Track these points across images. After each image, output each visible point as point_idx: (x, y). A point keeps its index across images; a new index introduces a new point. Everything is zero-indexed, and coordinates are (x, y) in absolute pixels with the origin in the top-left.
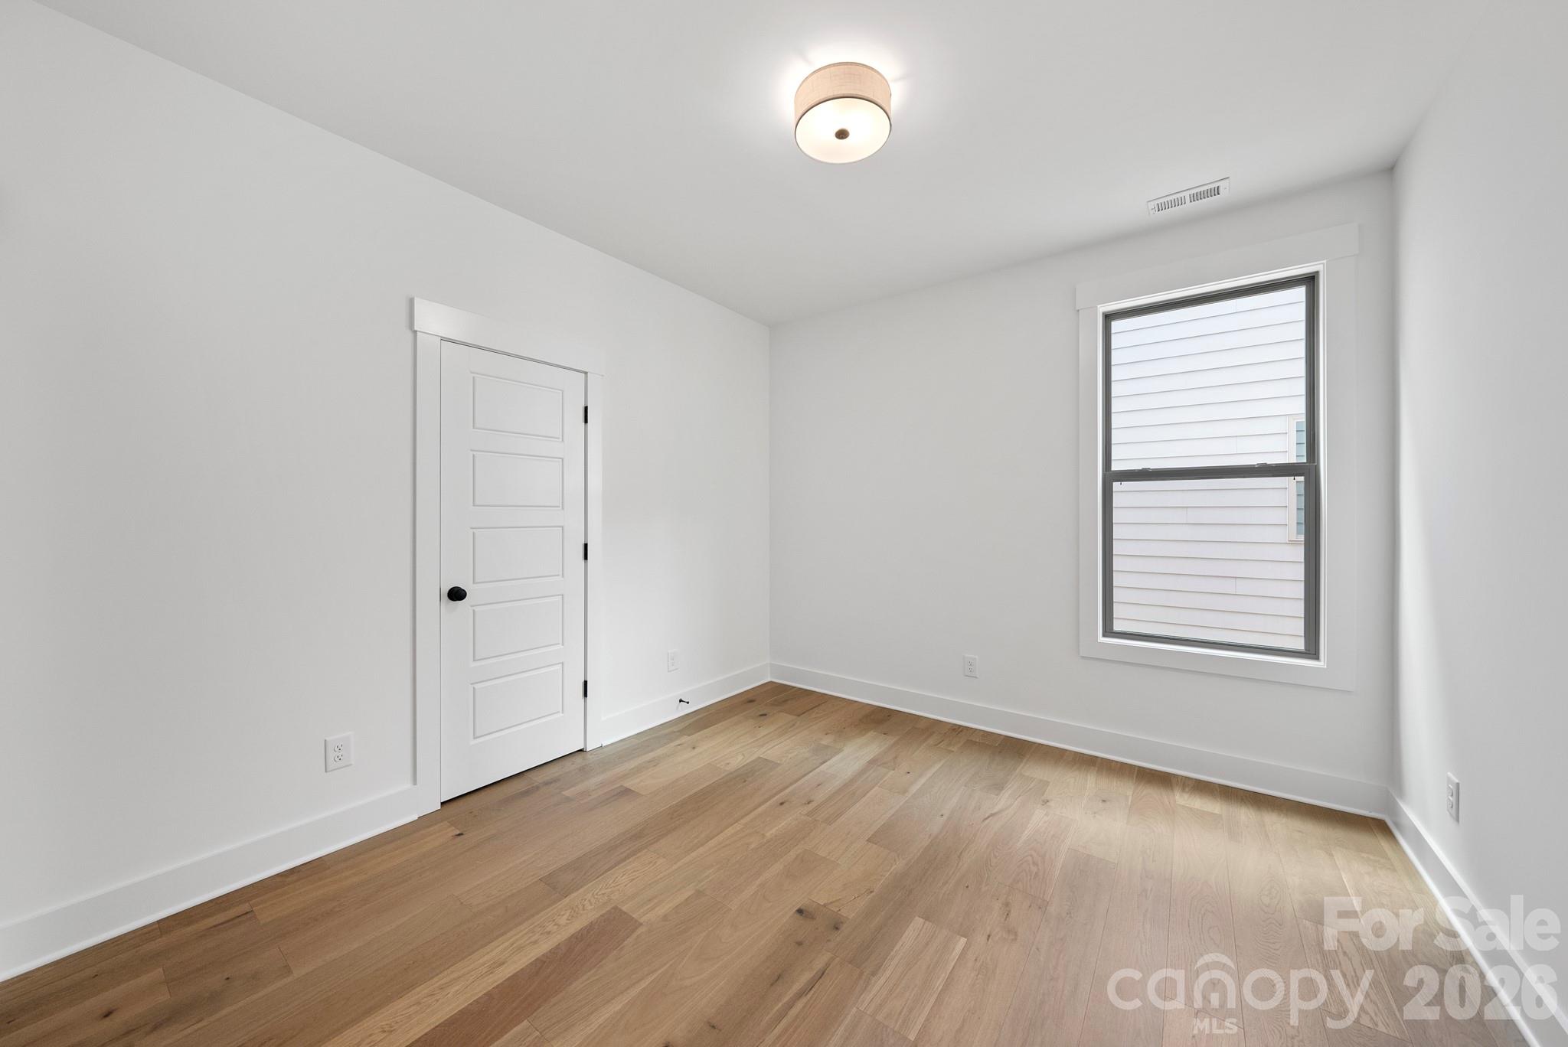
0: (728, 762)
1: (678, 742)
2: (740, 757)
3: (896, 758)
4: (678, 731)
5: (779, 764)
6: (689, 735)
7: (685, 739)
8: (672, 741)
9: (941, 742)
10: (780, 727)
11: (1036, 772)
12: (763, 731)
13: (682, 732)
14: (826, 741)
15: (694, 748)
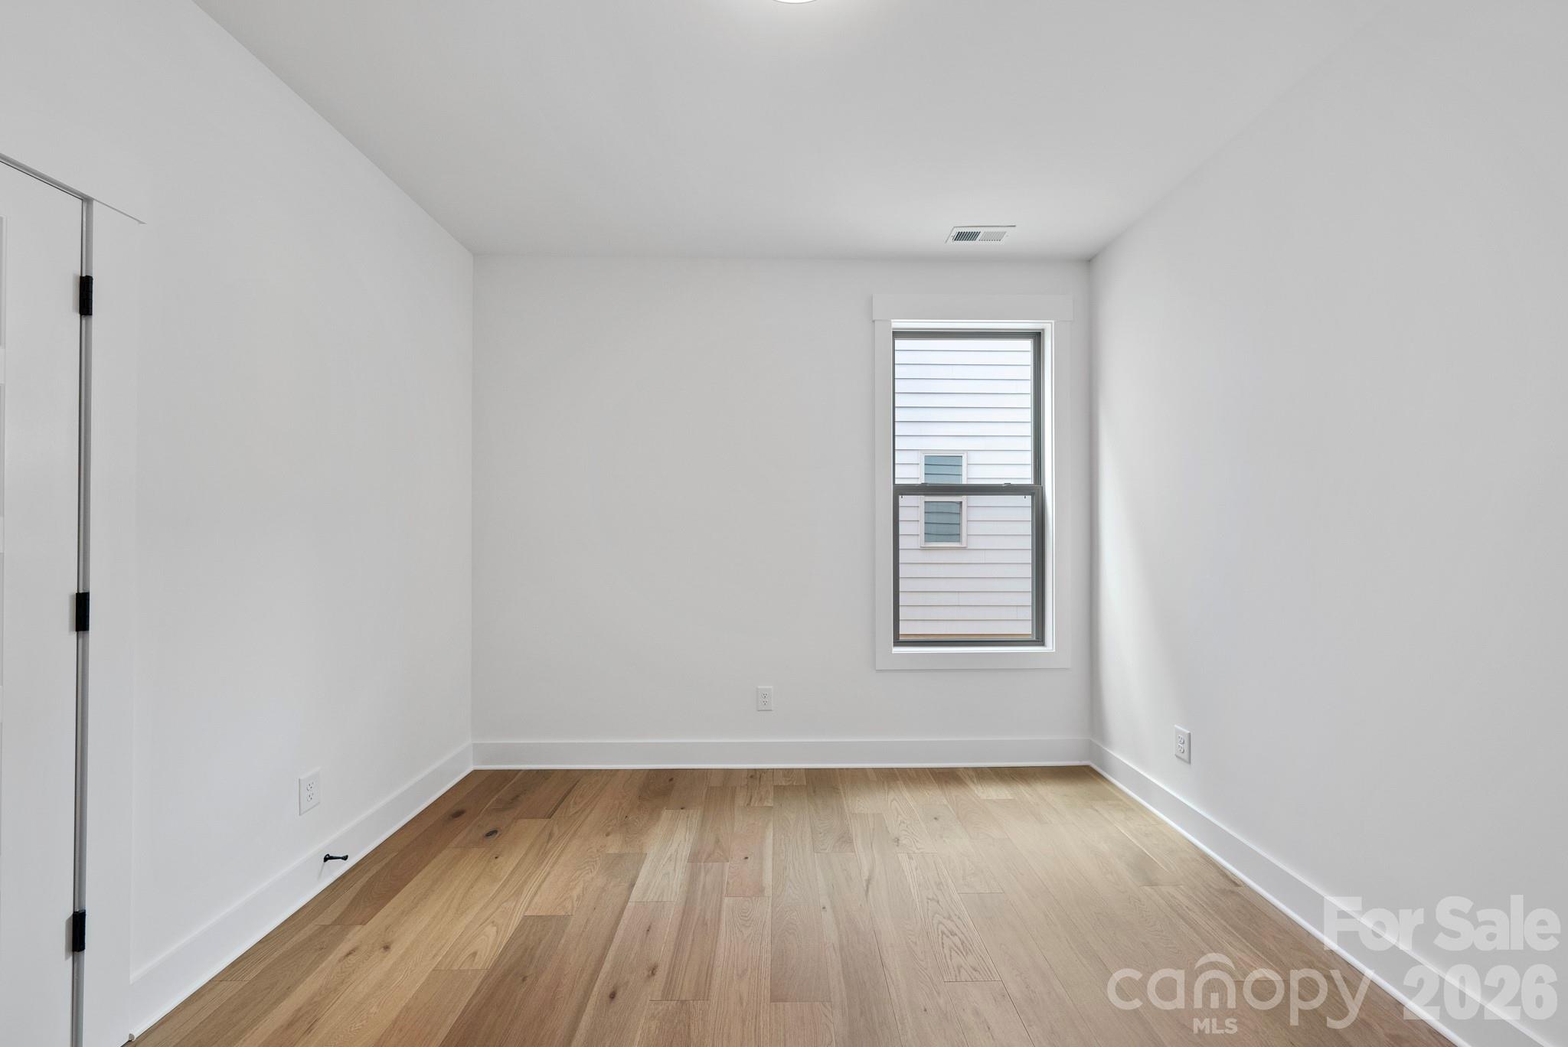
0: (471, 950)
1: (344, 948)
2: (491, 931)
3: (717, 841)
4: (334, 923)
5: (567, 918)
6: (364, 923)
7: (357, 935)
8: (325, 950)
9: (751, 800)
10: (532, 846)
11: (864, 805)
12: (508, 864)
13: (344, 922)
14: (614, 845)
15: (387, 948)
